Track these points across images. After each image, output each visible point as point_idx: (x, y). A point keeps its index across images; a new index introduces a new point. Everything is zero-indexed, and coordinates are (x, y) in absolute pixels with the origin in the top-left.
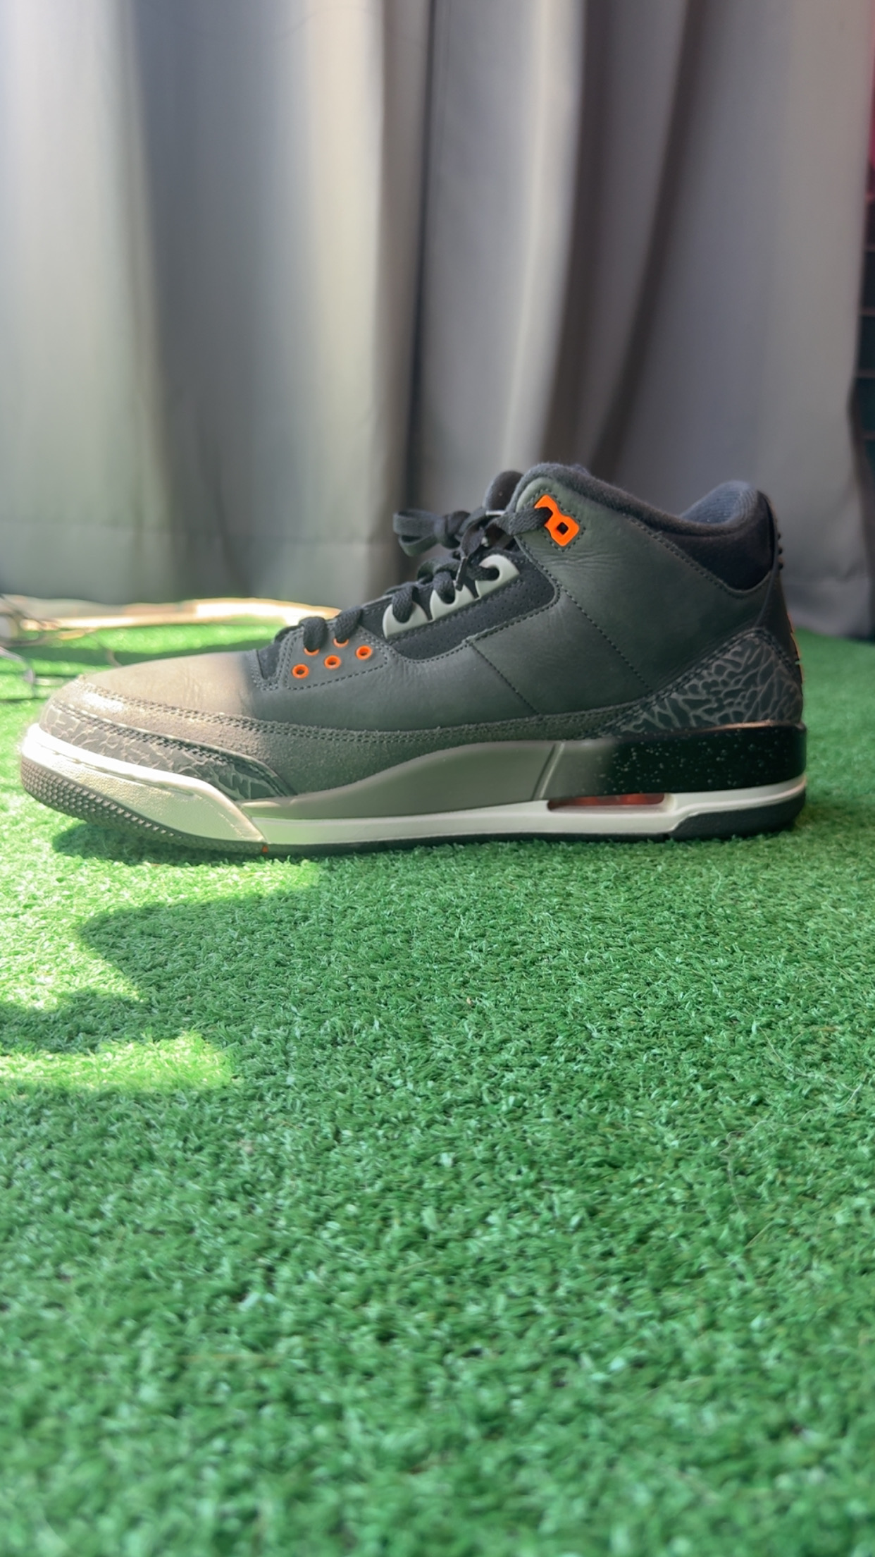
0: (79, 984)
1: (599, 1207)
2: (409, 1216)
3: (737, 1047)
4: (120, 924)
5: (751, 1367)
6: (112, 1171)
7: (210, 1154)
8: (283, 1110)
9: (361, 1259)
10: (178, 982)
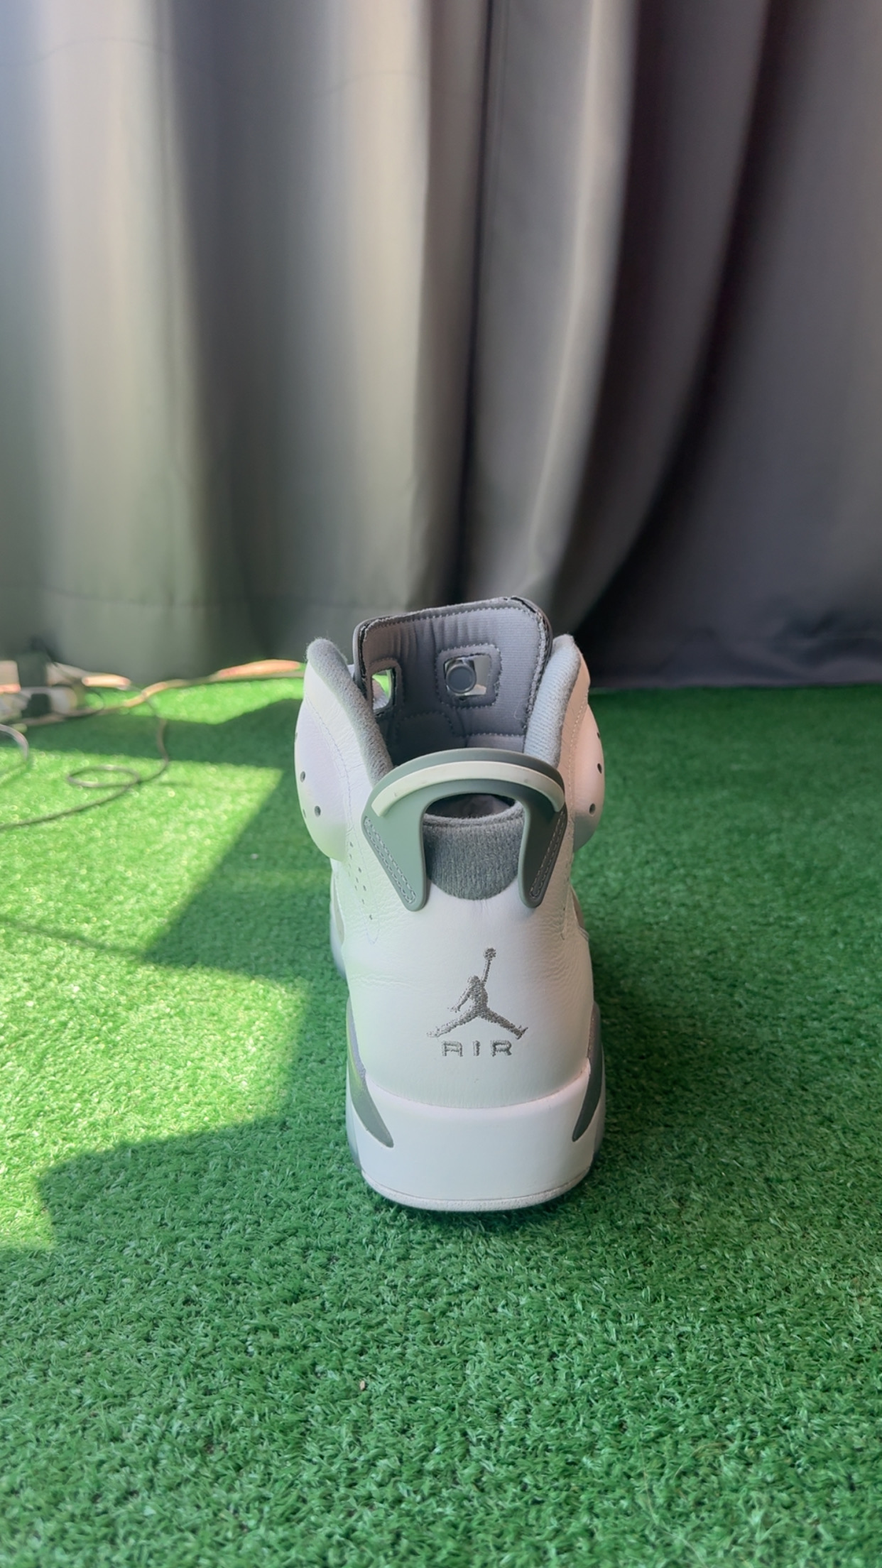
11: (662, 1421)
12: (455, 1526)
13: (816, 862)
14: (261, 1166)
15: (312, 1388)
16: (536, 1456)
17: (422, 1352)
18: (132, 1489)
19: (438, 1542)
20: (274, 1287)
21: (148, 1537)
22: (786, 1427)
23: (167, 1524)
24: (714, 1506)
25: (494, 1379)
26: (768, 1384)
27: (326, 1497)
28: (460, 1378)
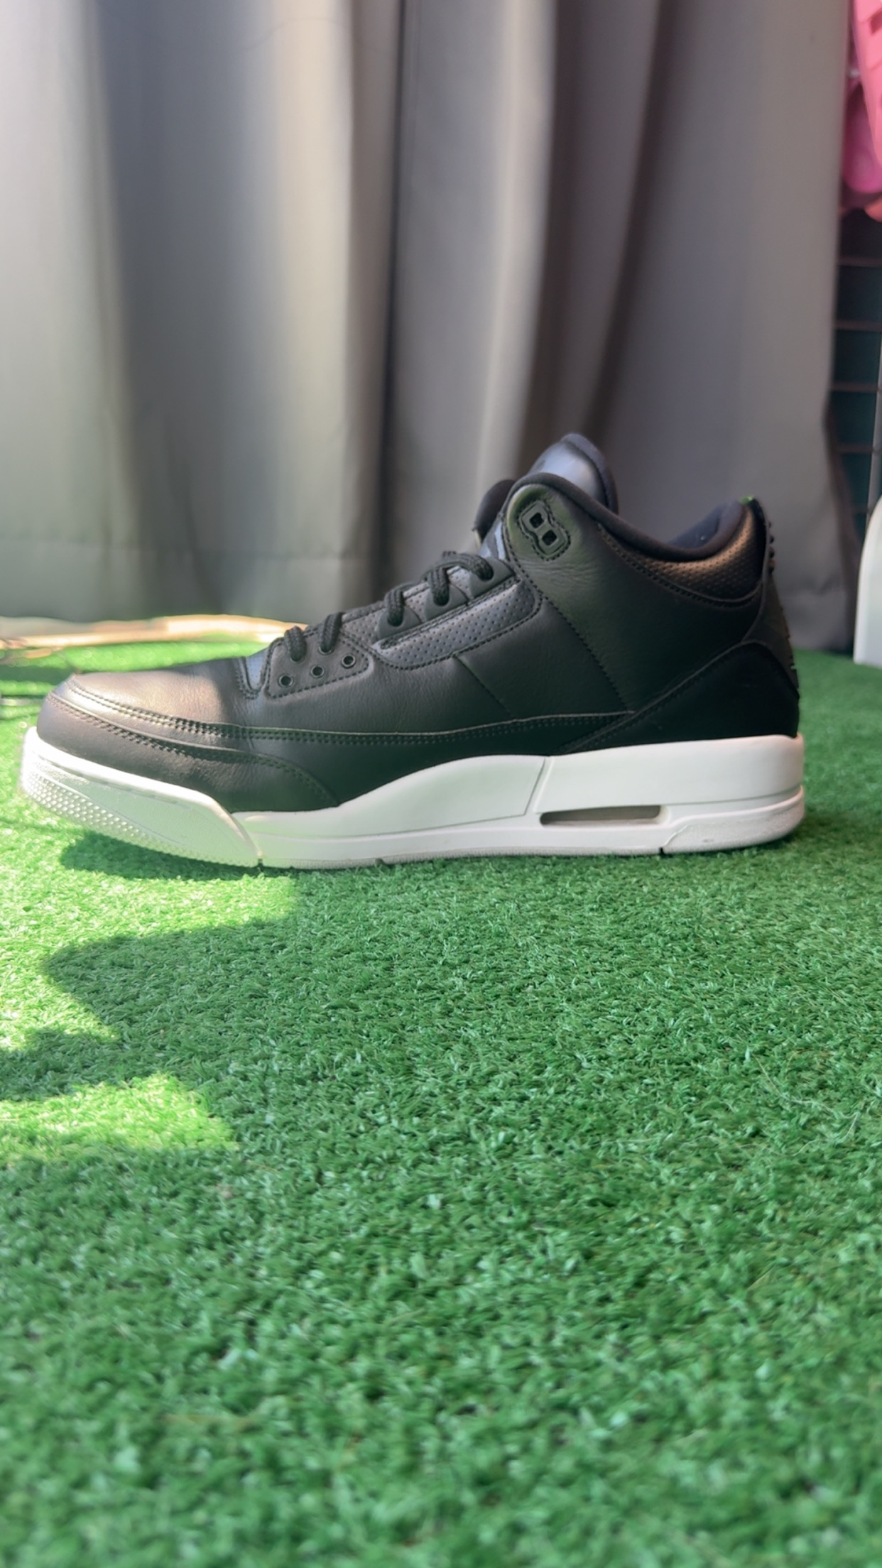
0: (48, 1020)
1: (595, 1249)
2: (397, 1264)
3: (731, 1075)
4: (89, 955)
5: (757, 1418)
6: (83, 1218)
7: (186, 1200)
8: (262, 1151)
9: (346, 1310)
10: (150, 1017)
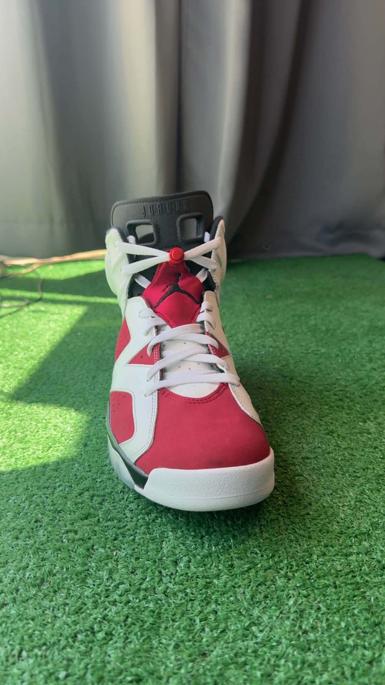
11: (250, 563)
12: (154, 612)
13: (331, 327)
14: (74, 462)
15: (91, 556)
16: (193, 581)
17: (143, 538)
18: (6, 603)
19: (146, 619)
20: (77, 513)
21: (12, 622)
22: (307, 563)
23: (21, 617)
24: (272, 598)
25: (175, 548)
26: (300, 545)
27: (95, 602)
28: (160, 548)
